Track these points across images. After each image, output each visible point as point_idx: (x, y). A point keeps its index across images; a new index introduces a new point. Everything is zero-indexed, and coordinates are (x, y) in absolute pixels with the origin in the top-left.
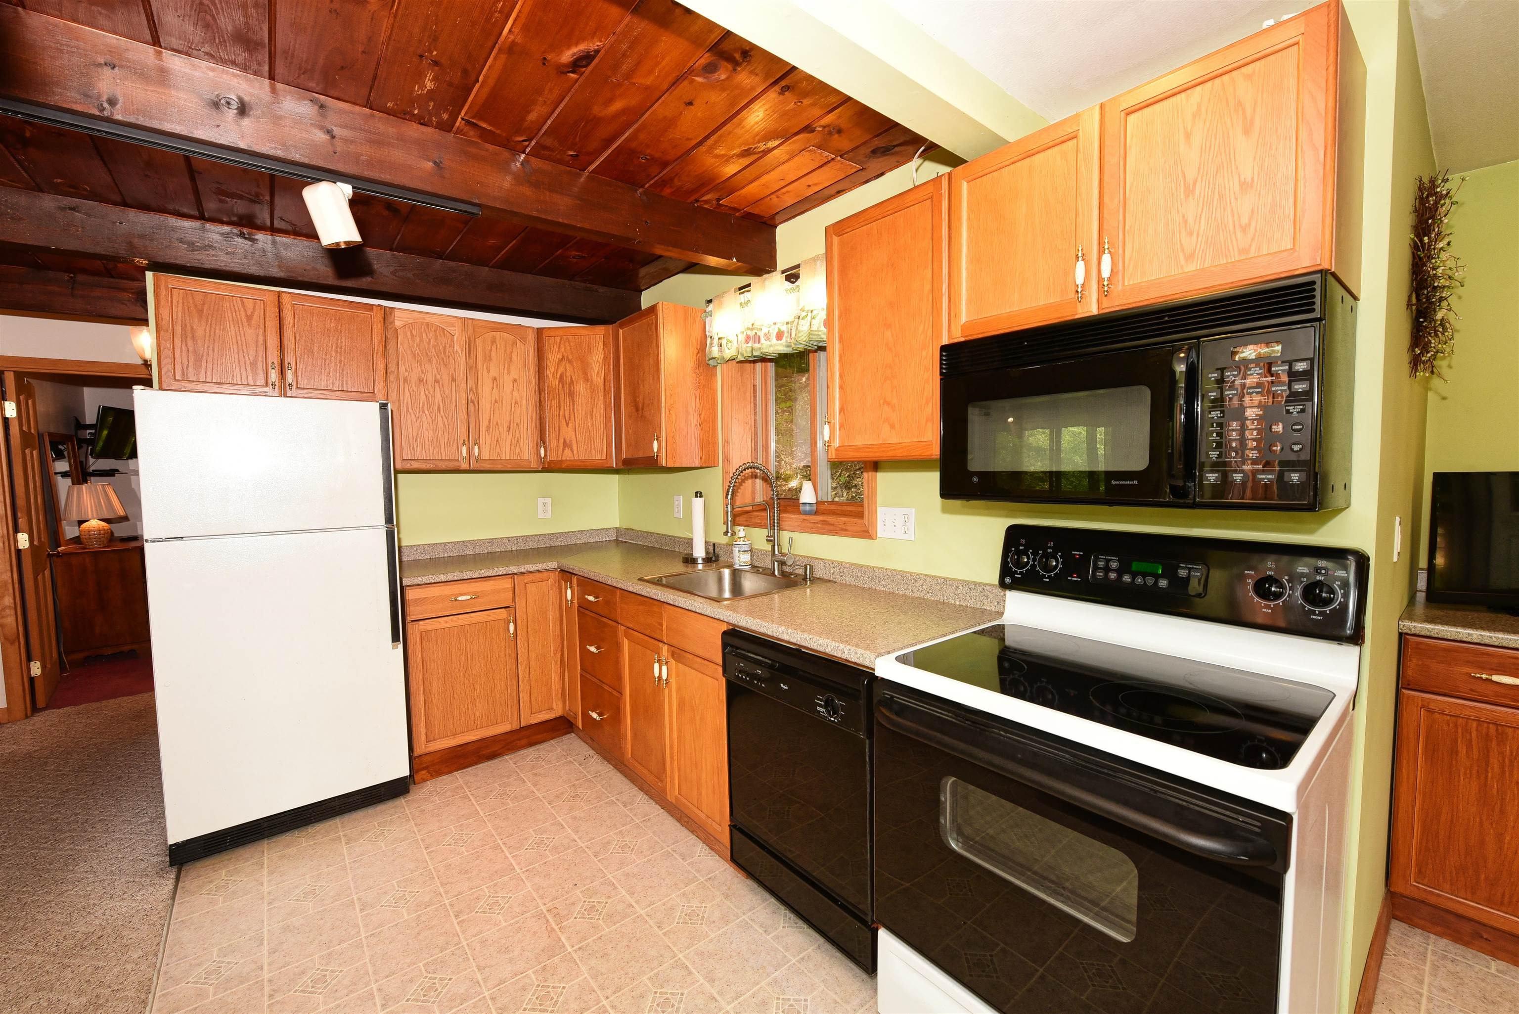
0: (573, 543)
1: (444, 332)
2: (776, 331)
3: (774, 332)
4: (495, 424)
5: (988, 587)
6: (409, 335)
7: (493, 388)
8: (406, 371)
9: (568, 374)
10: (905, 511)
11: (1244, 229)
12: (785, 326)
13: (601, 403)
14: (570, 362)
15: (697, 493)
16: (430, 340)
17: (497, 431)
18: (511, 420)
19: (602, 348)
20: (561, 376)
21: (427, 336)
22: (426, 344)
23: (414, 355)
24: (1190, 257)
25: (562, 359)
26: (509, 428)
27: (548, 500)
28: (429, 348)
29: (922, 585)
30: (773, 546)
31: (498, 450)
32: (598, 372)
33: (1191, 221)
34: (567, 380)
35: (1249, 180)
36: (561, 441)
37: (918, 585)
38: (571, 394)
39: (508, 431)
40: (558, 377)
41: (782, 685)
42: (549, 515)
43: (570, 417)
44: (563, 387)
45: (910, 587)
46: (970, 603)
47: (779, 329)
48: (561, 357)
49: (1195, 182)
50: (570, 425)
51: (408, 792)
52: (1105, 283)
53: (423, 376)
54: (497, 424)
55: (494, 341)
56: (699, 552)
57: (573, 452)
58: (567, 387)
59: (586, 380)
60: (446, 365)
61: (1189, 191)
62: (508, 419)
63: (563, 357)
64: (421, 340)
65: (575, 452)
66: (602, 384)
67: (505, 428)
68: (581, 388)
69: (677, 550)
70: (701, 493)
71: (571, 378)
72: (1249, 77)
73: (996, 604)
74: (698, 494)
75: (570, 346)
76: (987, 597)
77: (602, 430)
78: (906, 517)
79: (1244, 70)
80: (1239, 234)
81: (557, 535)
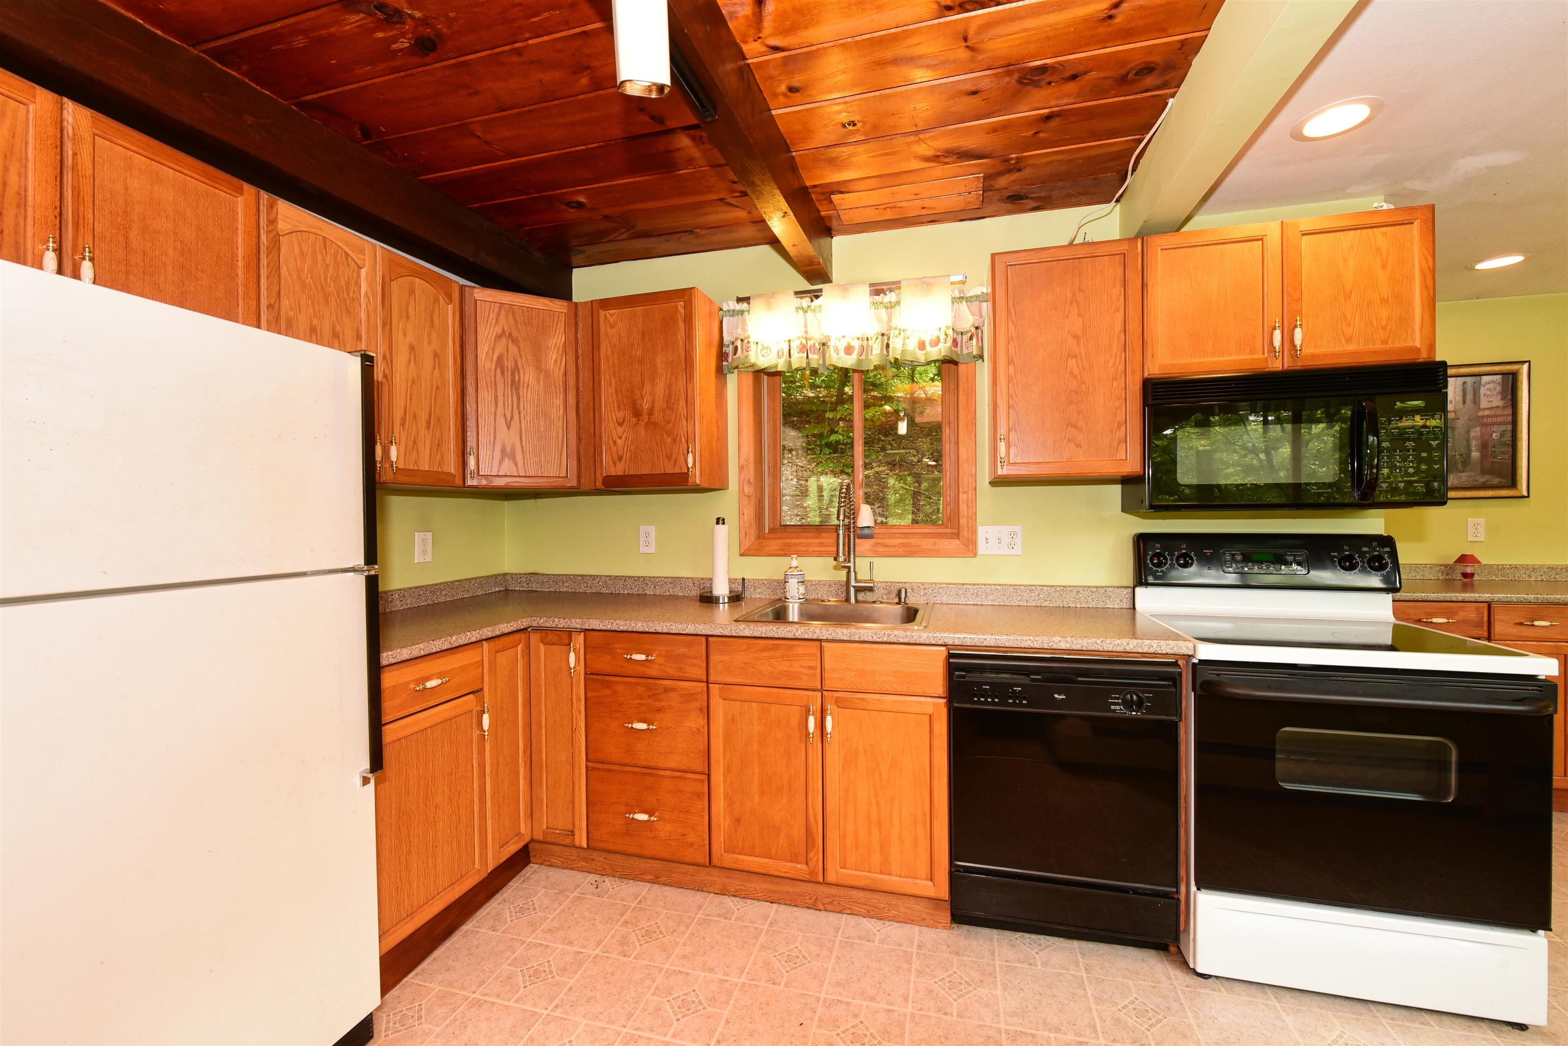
0: (460, 597)
1: (347, 259)
2: (845, 344)
3: (842, 346)
4: (412, 415)
5: (1110, 589)
6: (297, 250)
7: (410, 361)
8: (291, 309)
9: (510, 357)
10: (1012, 528)
11: (1384, 328)
12: (856, 340)
13: (559, 401)
14: (515, 341)
15: (718, 519)
16: (327, 266)
17: (414, 427)
18: (431, 412)
19: (562, 330)
20: (500, 358)
21: (324, 259)
22: (322, 272)
23: (303, 284)
24: (1349, 340)
25: (501, 336)
26: (429, 423)
27: (429, 535)
28: (326, 279)
29: (1039, 595)
30: (849, 573)
31: (415, 455)
32: (556, 361)
33: (1348, 316)
34: (509, 365)
35: (1386, 298)
36: (498, 448)
37: (1033, 594)
38: (515, 385)
39: (428, 428)
40: (495, 358)
41: (1056, 696)
42: (429, 558)
43: (512, 418)
44: (503, 373)
45: (1024, 598)
46: (1092, 604)
47: (849, 344)
48: (500, 332)
49: (1351, 292)
50: (512, 428)
51: (372, 1037)
52: (1299, 348)
53: (315, 322)
54: (415, 416)
55: (412, 292)
56: (721, 590)
57: (516, 465)
58: (508, 375)
59: (538, 368)
60: (350, 312)
61: (1348, 297)
62: (428, 410)
63: (504, 331)
64: (315, 262)
65: (520, 465)
66: (561, 376)
67: (424, 425)
68: (528, 376)
69: (648, 593)
70: (723, 520)
71: (516, 363)
72: (1384, 234)
73: (1118, 602)
74: (720, 521)
75: (515, 320)
76: (1110, 597)
77: (560, 437)
78: (1013, 535)
79: (1381, 229)
80: (1381, 331)
81: (442, 587)
